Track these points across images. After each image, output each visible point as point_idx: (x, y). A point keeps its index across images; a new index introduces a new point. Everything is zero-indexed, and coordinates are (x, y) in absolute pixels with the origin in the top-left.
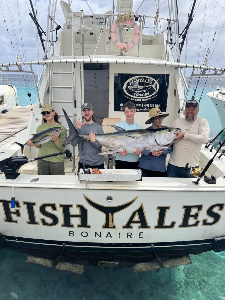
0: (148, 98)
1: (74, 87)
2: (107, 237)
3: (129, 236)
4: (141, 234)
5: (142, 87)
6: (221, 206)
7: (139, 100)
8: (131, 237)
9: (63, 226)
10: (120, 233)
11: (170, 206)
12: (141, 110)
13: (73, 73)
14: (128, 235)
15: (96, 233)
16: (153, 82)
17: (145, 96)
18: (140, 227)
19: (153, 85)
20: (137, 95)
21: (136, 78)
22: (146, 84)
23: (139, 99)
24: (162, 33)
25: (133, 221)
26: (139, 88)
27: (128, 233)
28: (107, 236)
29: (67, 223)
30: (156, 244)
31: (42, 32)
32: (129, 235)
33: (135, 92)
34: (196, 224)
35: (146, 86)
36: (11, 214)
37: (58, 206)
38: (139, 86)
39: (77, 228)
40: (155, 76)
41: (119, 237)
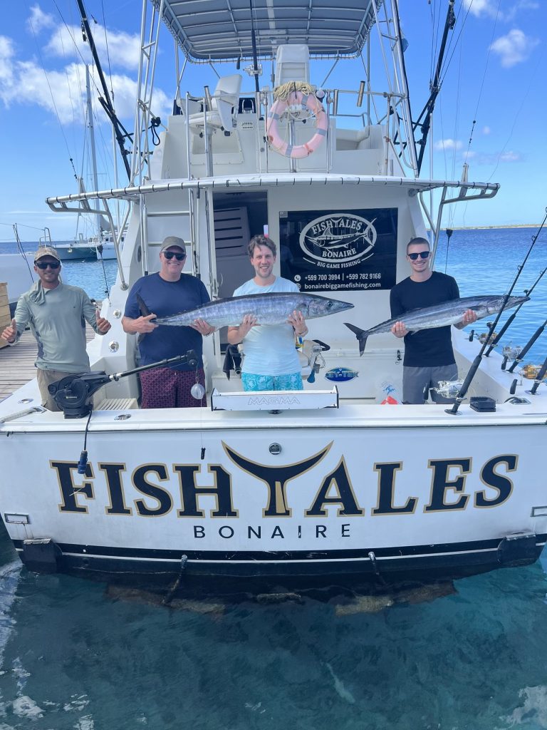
0: (354, 260)
1: (194, 243)
2: (273, 537)
3: (320, 534)
4: (346, 528)
5: (341, 237)
6: (511, 461)
7: (335, 266)
8: (324, 536)
9: (182, 514)
10: (300, 527)
11: (402, 462)
12: (339, 286)
13: (192, 214)
14: (318, 532)
15: (250, 528)
16: (364, 226)
17: (347, 257)
18: (341, 513)
19: (364, 233)
20: (330, 255)
21: (326, 220)
22: (348, 231)
23: (335, 263)
24: (379, 123)
25: (326, 497)
26: (334, 240)
27: (317, 527)
28: (274, 535)
29: (190, 509)
30: (378, 552)
31: (123, 134)
32: (320, 531)
33: (324, 250)
34: (462, 503)
35: (349, 236)
36: (75, 493)
37: (170, 471)
38: (333, 237)
39: (211, 517)
40: (367, 214)
41: (300, 537)
